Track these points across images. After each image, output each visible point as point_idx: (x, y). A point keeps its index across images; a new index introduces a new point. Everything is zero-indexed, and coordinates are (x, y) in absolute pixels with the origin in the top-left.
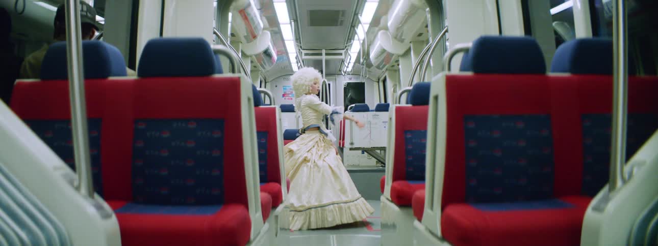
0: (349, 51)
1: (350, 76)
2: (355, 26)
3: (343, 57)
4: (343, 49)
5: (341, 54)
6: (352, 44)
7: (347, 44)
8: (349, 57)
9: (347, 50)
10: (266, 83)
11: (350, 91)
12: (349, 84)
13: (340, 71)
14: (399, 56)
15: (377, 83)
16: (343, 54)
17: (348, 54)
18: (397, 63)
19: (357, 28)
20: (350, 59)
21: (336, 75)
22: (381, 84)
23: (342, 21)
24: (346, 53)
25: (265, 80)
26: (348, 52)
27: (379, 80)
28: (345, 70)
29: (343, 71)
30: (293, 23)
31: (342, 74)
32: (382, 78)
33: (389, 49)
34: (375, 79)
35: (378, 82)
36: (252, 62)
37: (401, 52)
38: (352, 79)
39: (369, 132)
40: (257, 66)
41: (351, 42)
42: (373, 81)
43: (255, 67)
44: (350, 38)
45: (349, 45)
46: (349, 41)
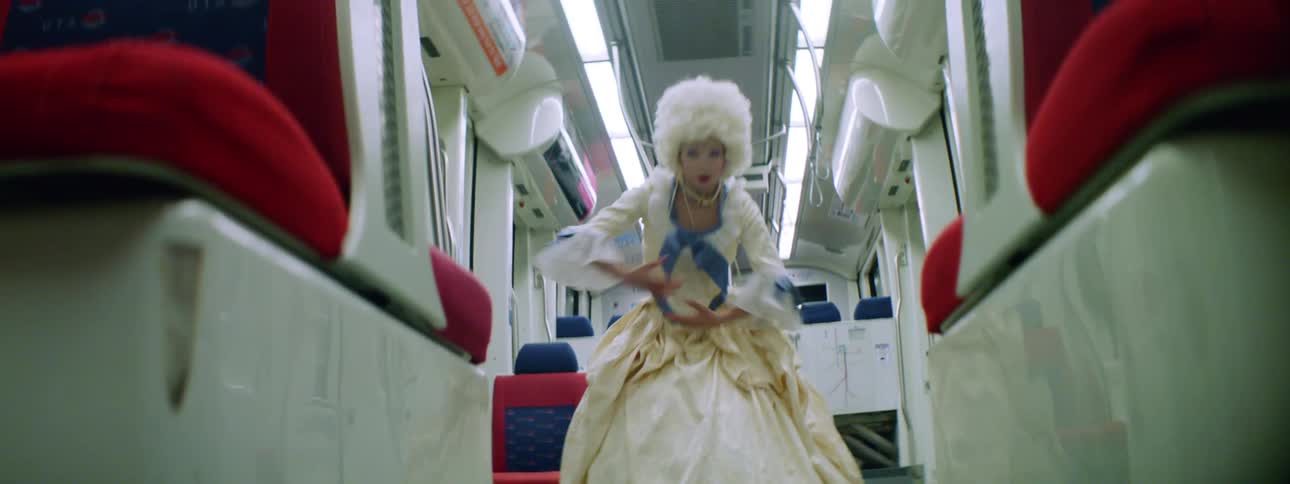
0: (780, 174)
2: (786, 60)
3: (764, 185)
4: (764, 164)
5: (759, 177)
6: (785, 136)
7: (772, 133)
9: (774, 169)
14: (909, 139)
15: (855, 284)
16: (766, 177)
17: (776, 182)
18: (903, 175)
19: (793, 68)
20: (784, 198)
22: (865, 283)
23: (748, 31)
24: (773, 176)
27: (859, 275)
30: (615, 50)
32: (866, 267)
33: (885, 119)
34: (849, 274)
35: (858, 281)
36: (521, 189)
39: (843, 376)
40: (543, 212)
41: (780, 129)
42: (845, 279)
43: (538, 213)
44: (777, 118)
45: (779, 138)
46: (776, 127)
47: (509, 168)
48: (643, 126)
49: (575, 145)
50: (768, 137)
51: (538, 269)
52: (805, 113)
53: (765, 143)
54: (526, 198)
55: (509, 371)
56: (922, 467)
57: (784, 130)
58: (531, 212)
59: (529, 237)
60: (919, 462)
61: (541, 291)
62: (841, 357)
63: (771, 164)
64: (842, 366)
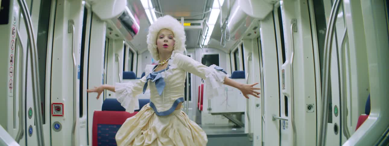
0: (207, 22)
1: (207, 49)
3: (201, 27)
4: (201, 20)
5: (199, 24)
6: (210, 12)
7: (206, 11)
8: (207, 28)
9: (205, 21)
10: (138, 55)
11: (206, 62)
12: (205, 56)
13: (199, 44)
14: (259, 21)
16: (202, 24)
17: (205, 26)
18: (254, 31)
20: (208, 30)
21: (196, 49)
22: (232, 56)
24: (204, 23)
25: (137, 53)
26: (205, 23)
27: (231, 52)
28: (202, 44)
29: (201, 45)
31: (200, 47)
32: (233, 50)
34: (227, 52)
35: (230, 54)
36: (110, 29)
37: (263, 16)
38: (209, 51)
39: (226, 98)
40: (119, 35)
41: (209, 10)
42: (225, 53)
43: (117, 35)
44: (208, 5)
45: (207, 13)
46: (207, 9)
47: (105, 23)
48: (157, 6)
49: (131, 12)
50: (204, 13)
51: (117, 54)
52: (219, 5)
53: (202, 15)
54: (112, 31)
55: (100, 109)
56: (253, 134)
57: (210, 11)
58: (114, 35)
59: (114, 43)
60: (252, 132)
61: (117, 63)
62: (226, 92)
63: (204, 19)
64: (226, 95)
